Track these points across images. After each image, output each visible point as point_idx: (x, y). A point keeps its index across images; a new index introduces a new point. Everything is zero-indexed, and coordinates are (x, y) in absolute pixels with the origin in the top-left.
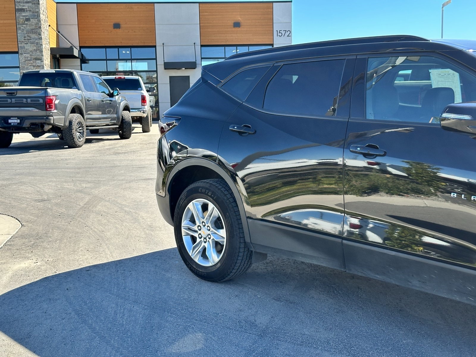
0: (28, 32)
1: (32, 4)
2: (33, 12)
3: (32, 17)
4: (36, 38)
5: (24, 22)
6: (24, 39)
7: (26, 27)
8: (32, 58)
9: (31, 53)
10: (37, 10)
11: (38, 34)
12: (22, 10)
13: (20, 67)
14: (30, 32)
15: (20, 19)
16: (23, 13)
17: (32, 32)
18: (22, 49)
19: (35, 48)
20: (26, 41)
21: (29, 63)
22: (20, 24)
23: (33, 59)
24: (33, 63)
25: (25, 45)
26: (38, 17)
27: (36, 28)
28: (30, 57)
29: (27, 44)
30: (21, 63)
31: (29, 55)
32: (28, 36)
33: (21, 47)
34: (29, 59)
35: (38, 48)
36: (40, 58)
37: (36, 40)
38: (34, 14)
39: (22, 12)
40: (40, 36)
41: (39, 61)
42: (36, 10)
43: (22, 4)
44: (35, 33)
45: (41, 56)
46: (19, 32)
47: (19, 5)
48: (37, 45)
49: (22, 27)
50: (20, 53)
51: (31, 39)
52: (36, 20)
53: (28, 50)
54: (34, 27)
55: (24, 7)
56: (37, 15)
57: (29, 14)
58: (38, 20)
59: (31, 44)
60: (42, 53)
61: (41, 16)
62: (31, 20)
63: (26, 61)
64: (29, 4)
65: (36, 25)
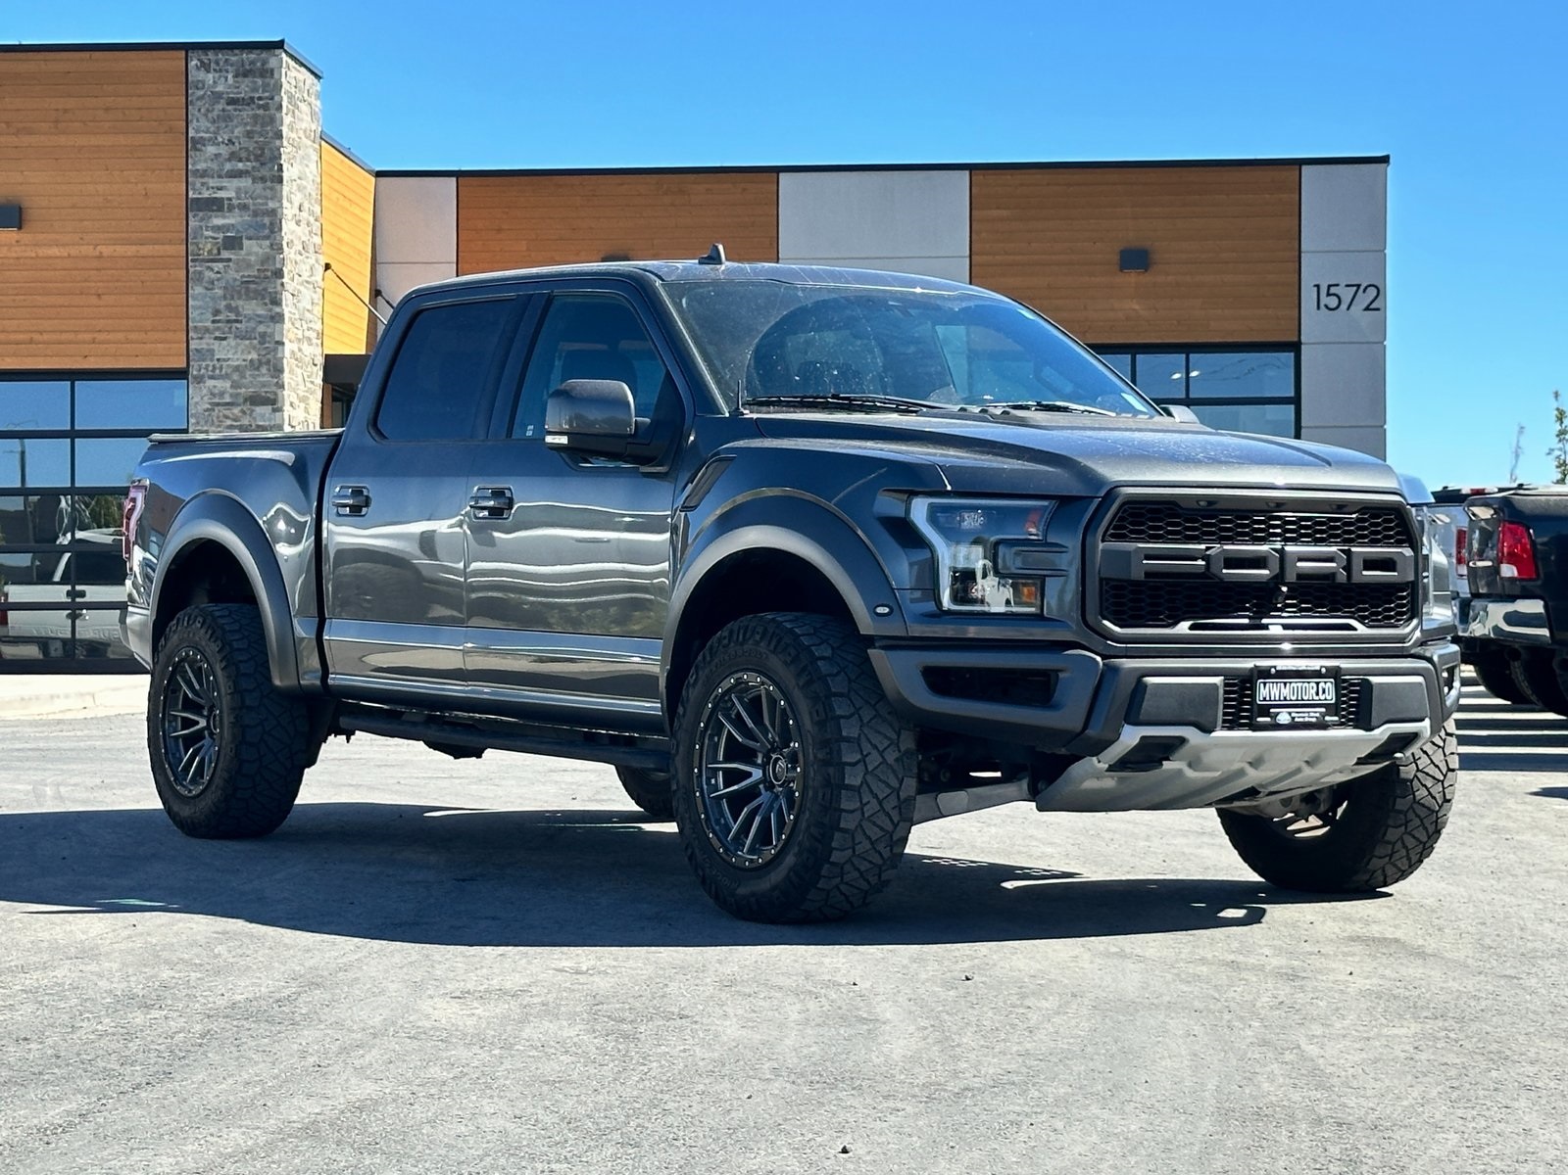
0: (231, 292)
1: (253, 182)
2: (255, 214)
3: (251, 232)
4: (258, 316)
5: (219, 253)
6: (213, 322)
7: (226, 272)
8: (238, 394)
9: (235, 377)
10: (271, 205)
11: (267, 301)
12: (215, 205)
13: (190, 430)
14: (239, 292)
15: (203, 240)
16: (216, 217)
17: (247, 289)
18: (204, 360)
19: (254, 356)
20: (218, 329)
21: (227, 417)
22: (203, 260)
23: (242, 400)
24: (240, 414)
25: (217, 342)
26: (272, 232)
27: (262, 275)
28: (231, 391)
29: (225, 339)
30: (194, 415)
31: (228, 384)
32: (229, 308)
33: (196, 350)
34: (227, 399)
35: (264, 355)
36: (268, 395)
37: (260, 322)
38: (259, 219)
39: (213, 214)
40: (278, 310)
41: (266, 410)
42: (267, 204)
43: (212, 182)
44: (259, 295)
45: (274, 389)
46: (197, 290)
47: (203, 184)
48: (260, 343)
49: (208, 274)
50: (195, 377)
51: (241, 322)
52: (268, 242)
53: (225, 364)
54: (256, 273)
55: (222, 194)
56: (271, 224)
57: (239, 219)
58: (272, 245)
59: (239, 341)
60: (278, 377)
61: (288, 228)
62: (246, 243)
63: (216, 408)
64: (243, 180)
65: (263, 263)
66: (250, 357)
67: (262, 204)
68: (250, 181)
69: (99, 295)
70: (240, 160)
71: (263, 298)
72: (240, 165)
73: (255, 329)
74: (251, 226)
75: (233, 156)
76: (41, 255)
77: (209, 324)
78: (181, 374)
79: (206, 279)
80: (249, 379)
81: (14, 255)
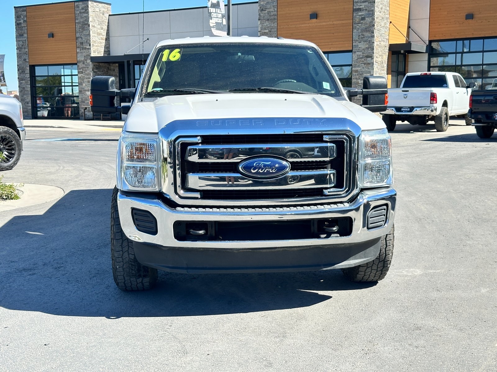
0: (363, 31)
1: (368, 3)
3: (368, 16)
4: (369, 36)
5: (360, 21)
6: (358, 38)
7: (361, 26)
8: (364, 55)
9: (363, 51)
10: (372, 9)
11: (371, 32)
12: (359, 10)
13: (353, 64)
14: (364, 31)
15: (357, 19)
16: (360, 13)
17: (366, 30)
18: (356, 48)
19: (367, 46)
20: (359, 40)
21: (361, 61)
22: (356, 23)
23: (364, 57)
24: (364, 60)
25: (359, 43)
26: (372, 15)
27: (370, 26)
28: (362, 55)
29: (361, 42)
30: (354, 61)
31: (361, 53)
32: (362, 35)
33: (355, 45)
34: (361, 57)
35: (370, 46)
36: (370, 55)
37: (369, 38)
38: (369, 12)
39: (359, 12)
40: (373, 34)
41: (370, 59)
43: (359, 4)
44: (369, 31)
45: (372, 54)
46: (355, 31)
47: (357, 5)
48: (369, 43)
50: (354, 52)
51: (365, 38)
52: (371, 18)
53: (361, 48)
54: (368, 26)
55: (361, 7)
56: (372, 13)
57: (365, 13)
58: (372, 18)
59: (364, 42)
60: (373, 51)
61: (377, 14)
62: (366, 18)
63: (359, 59)
64: (366, 3)
65: (370, 23)
66: (366, 46)
67: (370, 9)
68: (367, 3)
69: (333, 33)
71: (370, 32)
73: (368, 39)
74: (368, 14)
76: (321, 25)
77: (357, 39)
78: (351, 51)
79: (357, 28)
80: (366, 52)
81: (315, 25)
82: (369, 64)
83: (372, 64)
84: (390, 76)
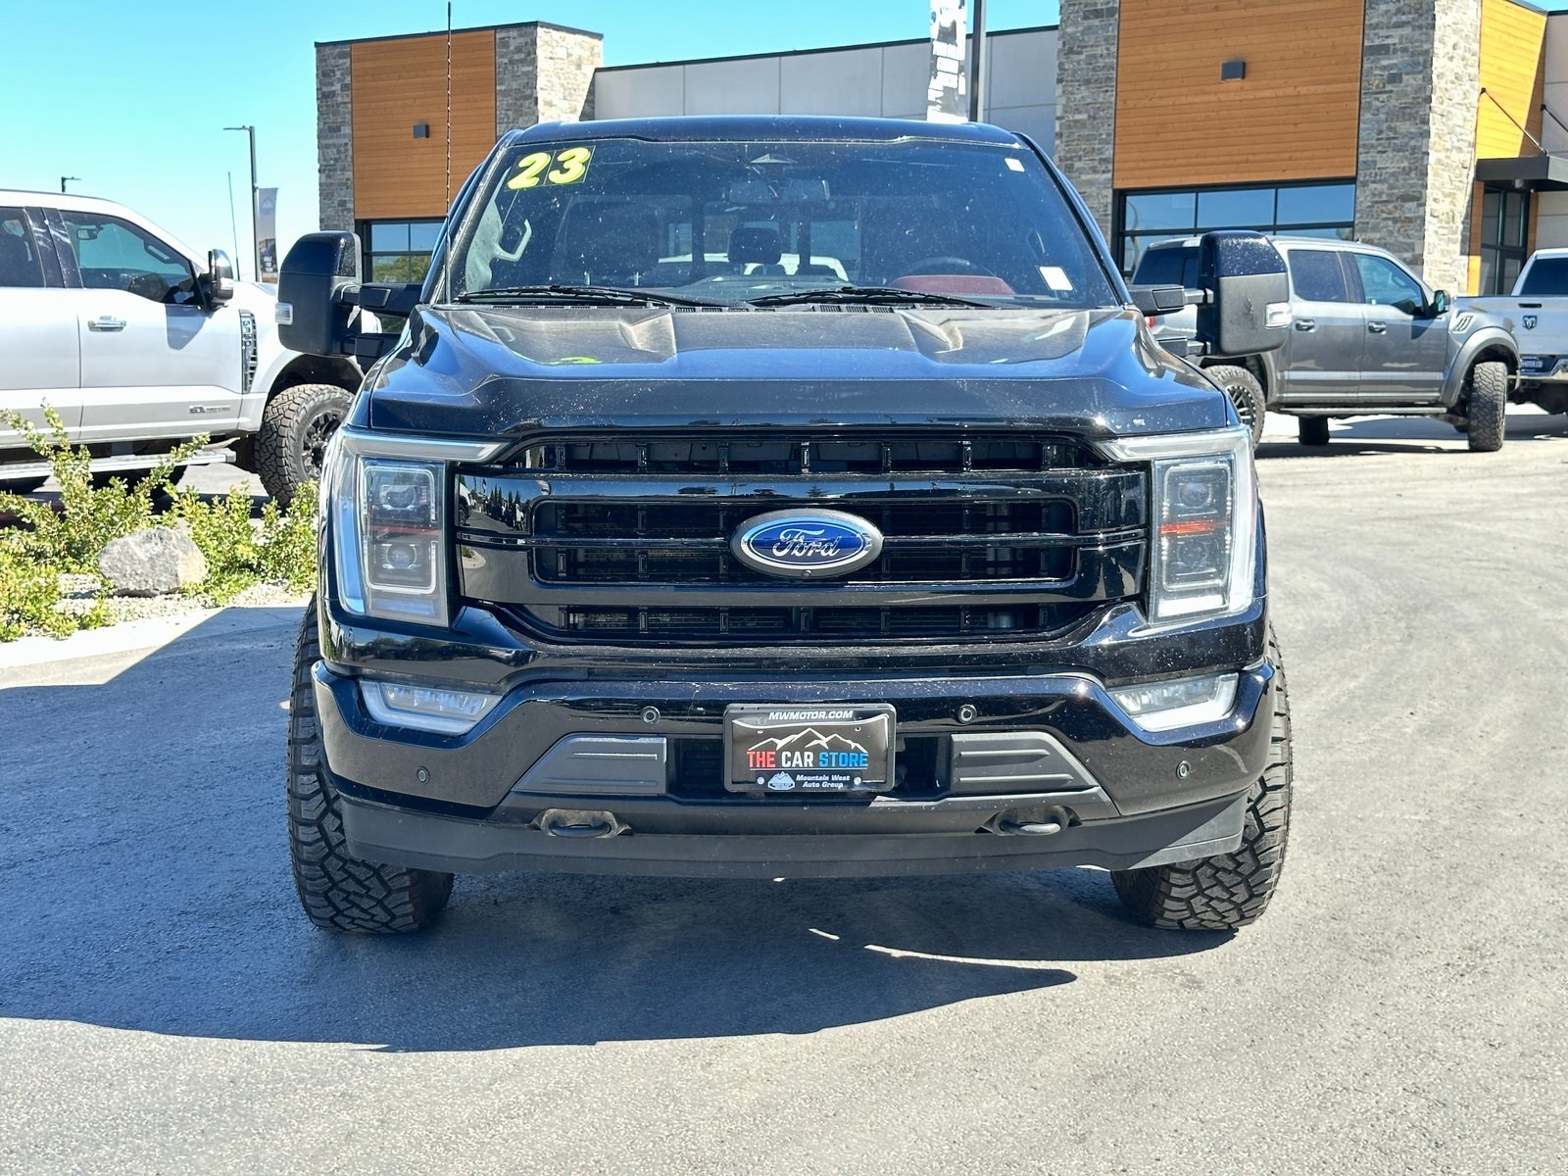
0: (1391, 116)
1: (1413, 29)
2: (1413, 55)
3: (1409, 69)
4: (1411, 133)
5: (1384, 87)
6: (1378, 139)
7: (1388, 101)
8: (1393, 194)
9: (1391, 181)
10: (1426, 47)
11: (1418, 122)
12: (1384, 50)
13: (1356, 222)
14: (1397, 116)
15: (1374, 78)
16: (1384, 59)
17: (1404, 115)
18: (1369, 169)
19: (1406, 164)
20: (1380, 145)
21: (1383, 212)
22: (1372, 93)
23: (1395, 199)
24: (1393, 209)
25: (1379, 155)
26: (1425, 67)
27: (1416, 102)
28: (1387, 192)
29: (1385, 152)
30: (1360, 211)
31: (1385, 186)
32: (1390, 128)
33: (1364, 162)
34: (1384, 198)
35: (1414, 163)
36: (1415, 193)
37: (1412, 138)
38: (1415, 58)
39: (1381, 57)
40: (1425, 127)
41: (1413, 205)
42: (1422, 46)
43: (1382, 33)
44: (1412, 117)
45: (1419, 188)
46: (1366, 116)
47: (1375, 34)
48: (1412, 154)
50: (1362, 182)
51: (1398, 138)
52: (1420, 76)
53: (1384, 171)
54: (1411, 100)
55: (1389, 41)
56: (1425, 62)
57: (1401, 59)
58: (1424, 77)
59: (1395, 153)
60: (1422, 179)
61: (1438, 64)
62: (1405, 77)
63: (1376, 205)
64: (1405, 29)
65: (1416, 92)
66: (1402, 165)
67: (1418, 47)
68: (1410, 29)
70: (1404, 14)
71: (1415, 119)
72: (1404, 18)
73: (1407, 144)
74: (1409, 64)
75: (1399, 11)
76: (1257, 97)
77: (1374, 142)
78: (1352, 180)
79: (1374, 107)
80: (1402, 182)
81: (1237, 98)
82: (1410, 220)
83: (1419, 221)
84: (1476, 261)
